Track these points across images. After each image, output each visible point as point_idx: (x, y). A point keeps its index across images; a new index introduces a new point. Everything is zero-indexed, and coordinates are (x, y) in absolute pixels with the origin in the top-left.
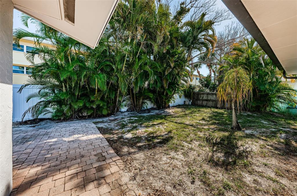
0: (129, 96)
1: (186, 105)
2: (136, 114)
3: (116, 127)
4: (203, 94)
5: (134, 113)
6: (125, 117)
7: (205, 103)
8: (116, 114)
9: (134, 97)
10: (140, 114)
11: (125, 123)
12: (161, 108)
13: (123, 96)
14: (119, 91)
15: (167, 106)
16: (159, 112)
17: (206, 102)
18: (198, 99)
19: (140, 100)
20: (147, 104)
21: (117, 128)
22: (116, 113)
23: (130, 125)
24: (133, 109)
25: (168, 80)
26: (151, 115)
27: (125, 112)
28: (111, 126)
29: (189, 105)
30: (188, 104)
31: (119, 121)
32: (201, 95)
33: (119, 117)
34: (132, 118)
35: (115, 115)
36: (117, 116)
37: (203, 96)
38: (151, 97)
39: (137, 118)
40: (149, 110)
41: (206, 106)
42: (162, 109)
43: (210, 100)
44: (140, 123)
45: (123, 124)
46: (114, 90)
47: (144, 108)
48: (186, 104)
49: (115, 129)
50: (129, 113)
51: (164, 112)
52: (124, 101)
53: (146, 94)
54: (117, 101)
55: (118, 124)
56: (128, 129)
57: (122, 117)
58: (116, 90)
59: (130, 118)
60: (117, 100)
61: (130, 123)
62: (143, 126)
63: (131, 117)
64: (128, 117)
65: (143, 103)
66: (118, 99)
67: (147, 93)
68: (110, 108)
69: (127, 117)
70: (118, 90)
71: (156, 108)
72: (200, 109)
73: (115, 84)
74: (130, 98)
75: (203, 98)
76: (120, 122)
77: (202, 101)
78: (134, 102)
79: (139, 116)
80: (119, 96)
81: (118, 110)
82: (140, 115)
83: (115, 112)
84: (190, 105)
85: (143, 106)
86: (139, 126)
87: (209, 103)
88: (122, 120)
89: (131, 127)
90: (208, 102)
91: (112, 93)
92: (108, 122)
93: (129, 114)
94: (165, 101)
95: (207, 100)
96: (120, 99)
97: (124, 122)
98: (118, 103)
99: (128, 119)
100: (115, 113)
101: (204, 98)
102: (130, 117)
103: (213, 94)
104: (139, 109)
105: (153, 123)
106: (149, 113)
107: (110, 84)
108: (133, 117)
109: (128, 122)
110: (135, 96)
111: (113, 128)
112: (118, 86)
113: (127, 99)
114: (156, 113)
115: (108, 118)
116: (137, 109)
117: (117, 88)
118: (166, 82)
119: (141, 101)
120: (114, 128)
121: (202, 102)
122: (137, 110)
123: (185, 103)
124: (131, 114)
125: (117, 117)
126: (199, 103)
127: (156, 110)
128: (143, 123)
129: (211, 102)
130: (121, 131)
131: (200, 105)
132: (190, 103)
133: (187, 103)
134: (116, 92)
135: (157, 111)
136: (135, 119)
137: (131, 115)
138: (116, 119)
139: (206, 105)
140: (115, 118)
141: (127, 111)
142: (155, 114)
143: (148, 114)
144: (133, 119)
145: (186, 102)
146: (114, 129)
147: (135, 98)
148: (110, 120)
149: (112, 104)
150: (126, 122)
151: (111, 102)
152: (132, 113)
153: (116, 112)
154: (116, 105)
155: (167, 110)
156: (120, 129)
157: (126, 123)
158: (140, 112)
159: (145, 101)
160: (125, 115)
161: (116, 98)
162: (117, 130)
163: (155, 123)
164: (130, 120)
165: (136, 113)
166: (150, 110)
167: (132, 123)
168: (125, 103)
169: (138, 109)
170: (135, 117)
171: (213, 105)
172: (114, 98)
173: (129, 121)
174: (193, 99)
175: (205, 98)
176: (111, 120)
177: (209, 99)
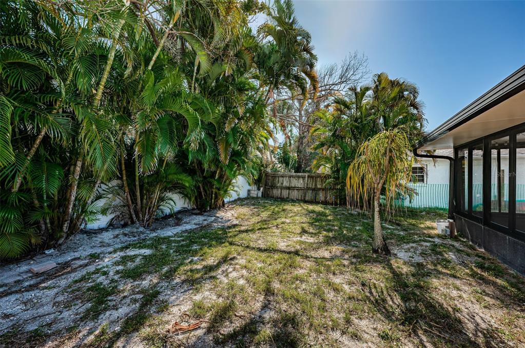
0: (119, 182)
1: (253, 198)
2: (142, 233)
3: (66, 314)
4: (283, 177)
5: (135, 230)
6: (103, 249)
7: (285, 193)
8: (65, 242)
9: (135, 186)
10: (154, 230)
11: (106, 282)
12: (209, 209)
13: (95, 183)
14: (78, 169)
15: (220, 202)
16: (205, 220)
17: (288, 190)
18: (273, 187)
19: (154, 192)
20: (172, 203)
21: (68, 315)
22: (67, 238)
23: (127, 286)
24: (131, 218)
25: (230, 145)
26: (186, 231)
27: (101, 230)
28: (41, 311)
29: (257, 198)
30: (255, 196)
31: (78, 275)
32: (280, 178)
33: (77, 255)
34: (131, 252)
35: (63, 247)
36: (69, 249)
37: (283, 181)
38: (187, 185)
39: (148, 247)
40: (177, 217)
41: (288, 200)
42: (210, 211)
43: (295, 187)
44: (165, 269)
45: (96, 288)
46: (59, 164)
47: (162, 212)
48: (251, 195)
49: (61, 326)
50: (117, 232)
51: (215, 220)
52: (99, 197)
53: (173, 177)
54: (69, 200)
55: (75, 294)
56: (123, 311)
57: (90, 251)
58: (67, 165)
59: (122, 254)
60: (73, 198)
61: (129, 277)
62: (177, 280)
63: (127, 248)
64: (115, 251)
65: (162, 199)
66: (74, 193)
67: (175, 174)
68: (39, 228)
69: (111, 249)
70: (75, 165)
71: (194, 209)
72: (285, 207)
73: (65, 144)
74: (121, 187)
75: (282, 184)
76: (83, 279)
77: (281, 189)
78: (136, 200)
79: (151, 239)
80: (79, 184)
81: (73, 230)
82: (154, 234)
83: (61, 237)
84: (259, 198)
85: (161, 207)
86: (165, 284)
87: (293, 193)
88: (91, 268)
89: (135, 301)
90: (290, 192)
91: (50, 176)
92: (27, 284)
93: (117, 236)
94: (216, 194)
95: (289, 188)
96: (84, 193)
97: (101, 279)
98: (74, 205)
99: (118, 256)
100: (61, 241)
101: (284, 185)
102: (122, 249)
103: (299, 177)
104: (150, 217)
105: (204, 263)
106: (178, 224)
107: (38, 142)
108: (134, 246)
109: (117, 272)
110: (137, 183)
111: (48, 319)
112: (75, 153)
113: (112, 192)
114: (199, 224)
115: (24, 268)
116: (144, 216)
117: (70, 158)
118: (226, 149)
119: (156, 195)
120: (55, 321)
121: (281, 192)
122: (143, 221)
123: (249, 194)
124: (125, 235)
125: (68, 258)
126: (276, 192)
127: (196, 214)
128: (175, 270)
129: (296, 192)
130: (90, 333)
131: (277, 198)
132: (260, 195)
133: (254, 193)
134: (69, 169)
135: (199, 219)
136: (145, 257)
137: (126, 238)
138: (67, 264)
139: (288, 198)
140: (61, 260)
141: (111, 226)
142: (195, 227)
143: (179, 229)
144: (136, 256)
145: (252, 192)
146: (54, 327)
147: (138, 187)
148: (37, 275)
149: (47, 210)
150: (111, 273)
151: (42, 207)
152: (127, 230)
153: (65, 235)
154: (65, 212)
155: (220, 214)
156: (84, 318)
157: (112, 281)
158: (154, 226)
159: (169, 195)
160: (103, 244)
161: (65, 189)
162: (70, 330)
163: (211, 261)
164: (124, 260)
165: (141, 229)
166: (179, 216)
167: (135, 274)
168: (101, 203)
169: (147, 217)
170: (140, 248)
171: (300, 196)
172: (56, 193)
173: (120, 268)
174: (266, 185)
175: (286, 184)
176: (43, 273)
177: (293, 185)
